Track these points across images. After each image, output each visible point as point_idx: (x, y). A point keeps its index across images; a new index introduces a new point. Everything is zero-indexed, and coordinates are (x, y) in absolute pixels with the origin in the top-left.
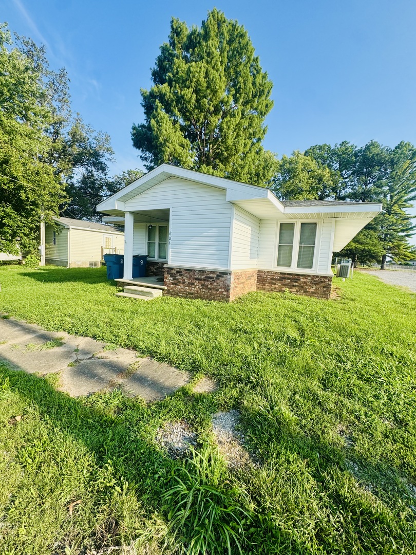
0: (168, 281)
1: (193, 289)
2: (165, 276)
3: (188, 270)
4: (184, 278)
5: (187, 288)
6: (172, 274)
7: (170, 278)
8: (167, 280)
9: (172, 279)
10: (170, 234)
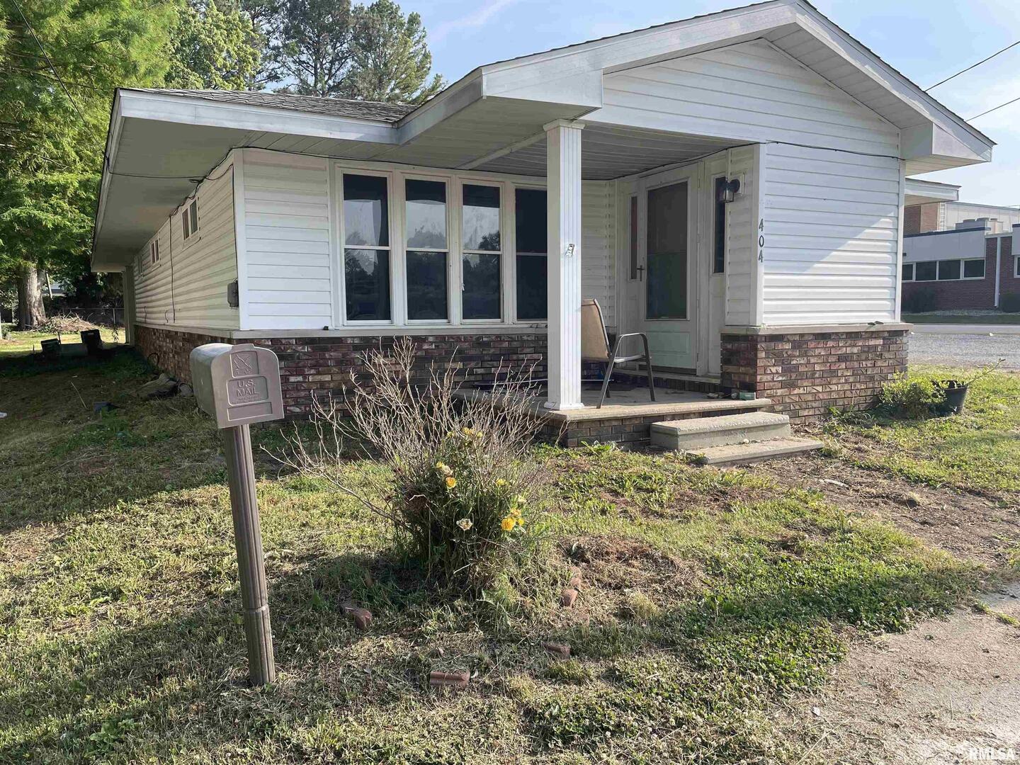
0: (769, 378)
1: (834, 388)
2: (760, 363)
3: (823, 336)
4: (812, 361)
5: (820, 389)
6: (780, 354)
7: (774, 369)
8: (765, 378)
9: (780, 369)
10: (761, 226)
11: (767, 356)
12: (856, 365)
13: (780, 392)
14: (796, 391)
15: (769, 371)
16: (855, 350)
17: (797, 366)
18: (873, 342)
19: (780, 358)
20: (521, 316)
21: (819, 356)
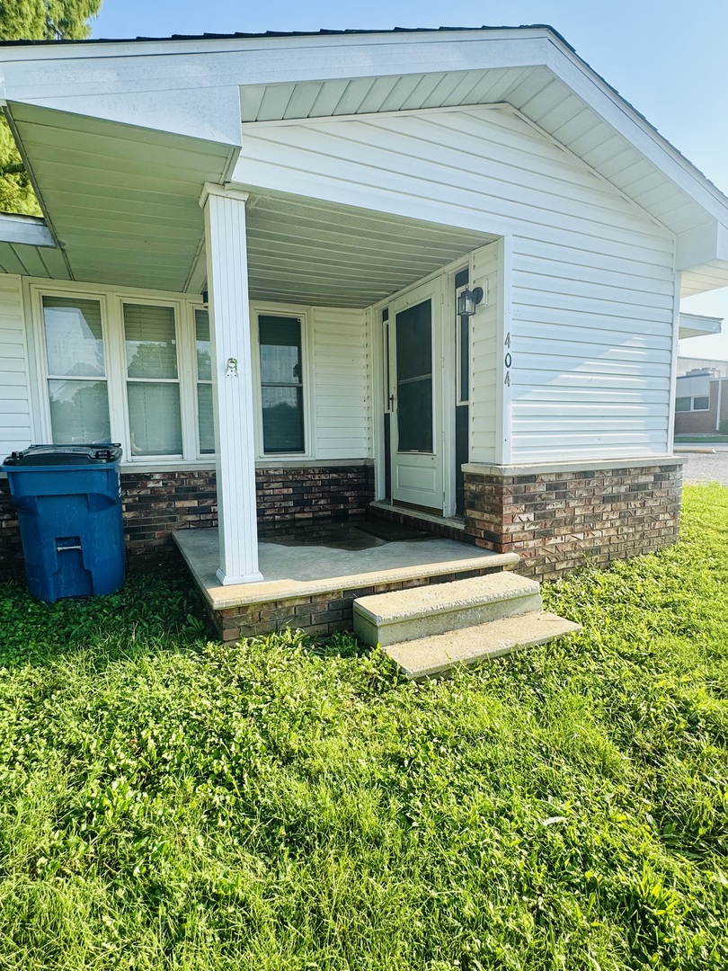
0: (518, 528)
1: (598, 534)
2: (506, 511)
3: (585, 475)
5: (581, 536)
6: (532, 498)
7: (524, 518)
8: (513, 528)
9: (532, 518)
10: (508, 342)
11: (516, 500)
14: (553, 541)
17: (553, 513)
18: (642, 480)
19: (530, 502)
21: (580, 498)
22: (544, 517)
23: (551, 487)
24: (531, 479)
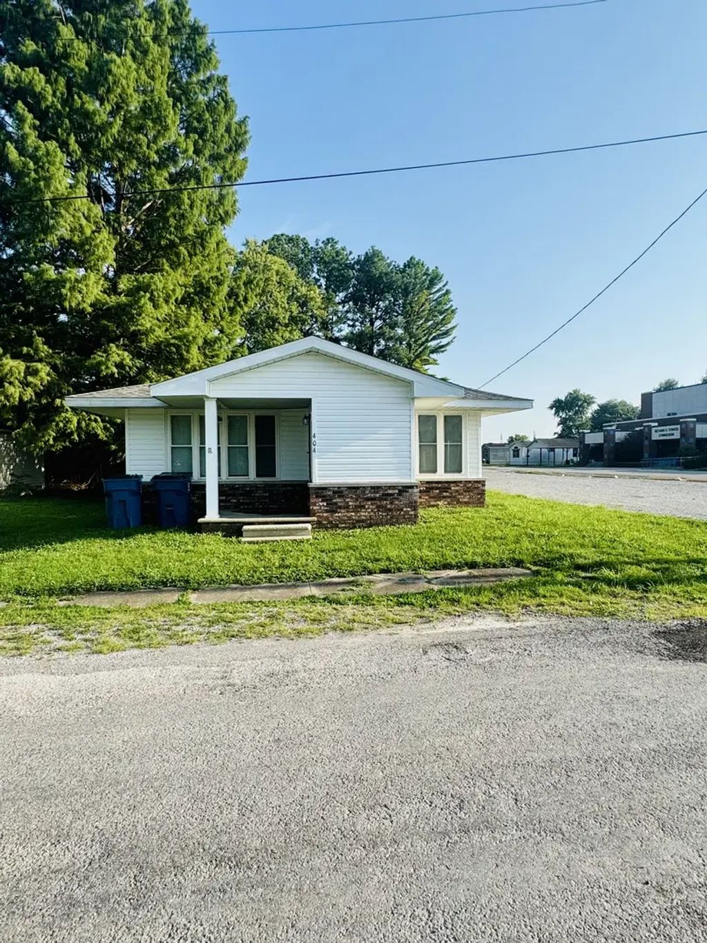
0: (318, 508)
1: (363, 514)
2: (312, 501)
3: (353, 488)
4: (348, 500)
7: (321, 504)
8: (315, 508)
9: (325, 504)
10: (314, 437)
11: (317, 497)
12: (378, 503)
13: (325, 515)
14: (337, 515)
15: (318, 505)
16: (378, 495)
17: (336, 503)
18: (390, 492)
19: (324, 499)
20: (258, 475)
21: (352, 498)
22: (331, 504)
23: (334, 492)
24: (325, 489)
